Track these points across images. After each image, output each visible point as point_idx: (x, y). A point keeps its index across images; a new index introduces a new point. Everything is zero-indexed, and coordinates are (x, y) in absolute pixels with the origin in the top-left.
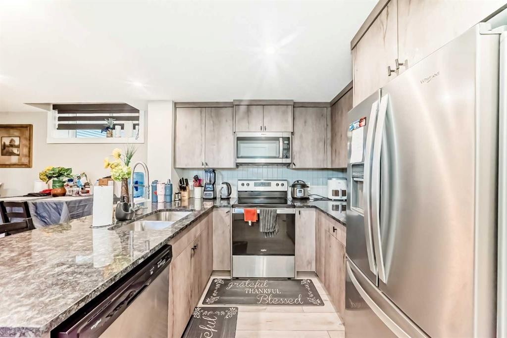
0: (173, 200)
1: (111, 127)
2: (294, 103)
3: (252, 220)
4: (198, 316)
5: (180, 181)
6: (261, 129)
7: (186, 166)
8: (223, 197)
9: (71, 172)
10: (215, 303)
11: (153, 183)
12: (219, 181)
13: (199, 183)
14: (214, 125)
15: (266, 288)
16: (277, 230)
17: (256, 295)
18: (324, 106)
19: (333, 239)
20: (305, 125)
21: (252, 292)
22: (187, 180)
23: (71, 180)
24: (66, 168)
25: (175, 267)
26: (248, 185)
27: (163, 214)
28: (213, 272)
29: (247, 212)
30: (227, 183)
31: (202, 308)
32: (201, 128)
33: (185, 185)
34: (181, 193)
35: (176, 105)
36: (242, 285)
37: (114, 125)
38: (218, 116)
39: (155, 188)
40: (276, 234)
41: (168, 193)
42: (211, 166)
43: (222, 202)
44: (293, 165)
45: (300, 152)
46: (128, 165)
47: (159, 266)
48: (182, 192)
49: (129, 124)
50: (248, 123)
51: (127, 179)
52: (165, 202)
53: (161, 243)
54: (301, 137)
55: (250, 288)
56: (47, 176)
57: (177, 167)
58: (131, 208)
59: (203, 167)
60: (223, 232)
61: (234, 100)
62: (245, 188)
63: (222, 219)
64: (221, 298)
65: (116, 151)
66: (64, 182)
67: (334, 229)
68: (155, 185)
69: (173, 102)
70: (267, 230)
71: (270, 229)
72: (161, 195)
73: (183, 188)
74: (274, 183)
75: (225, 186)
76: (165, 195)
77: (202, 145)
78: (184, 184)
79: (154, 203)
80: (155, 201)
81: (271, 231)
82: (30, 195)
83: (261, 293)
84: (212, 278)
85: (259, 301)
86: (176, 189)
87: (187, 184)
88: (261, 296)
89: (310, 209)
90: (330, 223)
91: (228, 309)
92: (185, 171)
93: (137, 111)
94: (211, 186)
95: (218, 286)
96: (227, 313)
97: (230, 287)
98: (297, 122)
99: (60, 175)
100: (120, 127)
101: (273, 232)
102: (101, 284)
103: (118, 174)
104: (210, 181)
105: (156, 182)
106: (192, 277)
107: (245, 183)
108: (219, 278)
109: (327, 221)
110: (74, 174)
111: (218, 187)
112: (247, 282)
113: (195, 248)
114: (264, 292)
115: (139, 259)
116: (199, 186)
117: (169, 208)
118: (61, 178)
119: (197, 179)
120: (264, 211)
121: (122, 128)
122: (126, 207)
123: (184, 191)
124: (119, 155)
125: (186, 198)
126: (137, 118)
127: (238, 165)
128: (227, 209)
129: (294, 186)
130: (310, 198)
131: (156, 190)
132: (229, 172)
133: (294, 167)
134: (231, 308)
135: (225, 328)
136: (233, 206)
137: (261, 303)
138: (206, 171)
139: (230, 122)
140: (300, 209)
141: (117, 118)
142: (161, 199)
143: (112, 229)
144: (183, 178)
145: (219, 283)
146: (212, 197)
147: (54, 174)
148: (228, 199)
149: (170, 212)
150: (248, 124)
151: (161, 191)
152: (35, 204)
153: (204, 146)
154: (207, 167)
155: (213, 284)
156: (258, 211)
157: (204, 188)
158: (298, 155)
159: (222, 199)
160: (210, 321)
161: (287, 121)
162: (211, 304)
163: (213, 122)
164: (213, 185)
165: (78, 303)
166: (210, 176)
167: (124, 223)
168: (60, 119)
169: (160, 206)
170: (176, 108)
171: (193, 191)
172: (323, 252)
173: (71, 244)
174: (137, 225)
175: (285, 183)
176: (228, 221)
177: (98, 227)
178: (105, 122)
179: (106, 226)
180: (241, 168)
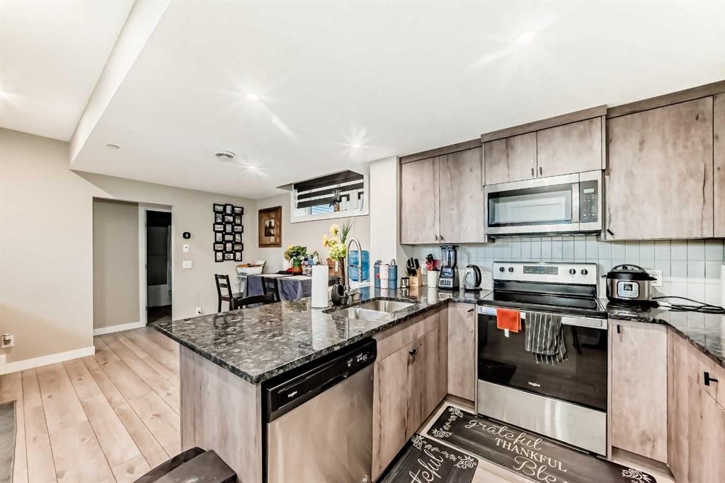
0: (398, 286)
1: (338, 199)
2: (609, 110)
3: (511, 328)
4: (418, 446)
5: (409, 262)
6: (533, 174)
7: (415, 241)
8: (468, 288)
9: (306, 251)
10: (444, 439)
11: (376, 264)
12: (462, 263)
13: (434, 265)
14: (452, 178)
15: (535, 451)
16: (562, 355)
17: (514, 454)
18: (708, 93)
19: (708, 401)
20: (641, 150)
21: (506, 447)
22: (417, 261)
23: (306, 259)
24: (302, 246)
25: (383, 369)
26: (511, 270)
27: (382, 303)
28: (447, 397)
29: (503, 314)
30: (474, 267)
31: (426, 439)
32: (434, 187)
33: (415, 268)
34: (409, 278)
35: (401, 160)
36: (492, 429)
37: (341, 197)
38: (457, 164)
39: (377, 270)
40: (560, 361)
41: (393, 277)
42: (448, 241)
43: (467, 295)
44: (608, 234)
45: (626, 208)
46: (344, 243)
47: (358, 360)
48: (411, 277)
49: (353, 194)
50: (508, 167)
51: (343, 258)
52: (389, 289)
53: (362, 335)
54: (630, 175)
55: (504, 439)
56: (289, 254)
57: (403, 243)
58: (346, 291)
59: (438, 242)
60: (464, 341)
61: (482, 135)
62: (506, 276)
63: (461, 320)
64: (455, 436)
65: (333, 227)
66: (301, 261)
67: (707, 379)
68: (378, 266)
69: (397, 157)
70: (539, 350)
71: (545, 349)
72: (385, 279)
73: (412, 272)
74: (564, 269)
75: (472, 270)
76: (389, 280)
77: (435, 212)
78: (413, 266)
79: (377, 289)
80: (378, 287)
81: (548, 353)
82: (280, 273)
83: (524, 455)
84: (446, 404)
85: (518, 466)
86: (402, 272)
87: (418, 266)
88: (524, 460)
89: (650, 325)
90: (701, 363)
91: (463, 455)
92: (415, 248)
93: (361, 177)
94: (450, 270)
95: (453, 418)
96: (459, 460)
97: (472, 425)
98: (617, 147)
99: (298, 254)
100: (346, 198)
101: (554, 356)
102: (297, 359)
103: (334, 253)
104: (449, 262)
105: (378, 263)
106: (410, 390)
107: (507, 266)
108: (457, 408)
109: (694, 358)
110: (309, 252)
111: (462, 273)
112: (502, 429)
113: (413, 353)
114: (530, 455)
115: (335, 345)
116: (434, 270)
117: (392, 296)
118: (299, 257)
119: (430, 259)
120: (533, 316)
121: (348, 200)
122: (341, 290)
123: (414, 275)
124: (336, 232)
125: (416, 285)
126: (361, 186)
127: (492, 238)
128: (470, 306)
129: (612, 275)
130: (661, 303)
131: (379, 272)
132: (480, 249)
133: (609, 237)
134: (468, 456)
135: (453, 478)
136: (481, 303)
137: (521, 471)
138: (443, 247)
139: (477, 172)
140: (621, 323)
141: (344, 189)
142: (384, 284)
143: (326, 312)
144: (412, 259)
145: (455, 415)
146: (451, 286)
147: (294, 253)
148: (476, 291)
149: (390, 302)
150: (507, 170)
151: (384, 274)
152: (281, 281)
153: (438, 212)
154: (442, 242)
155: (447, 413)
156: (523, 315)
157: (439, 273)
158: (621, 214)
159: (467, 291)
160: (433, 460)
161: (590, 149)
162: (438, 438)
163: (451, 174)
164: (453, 268)
165: (278, 369)
166: (449, 254)
167: (338, 308)
168: (300, 197)
169: (384, 294)
170: (401, 165)
171: (426, 276)
172: (685, 424)
173: (291, 320)
174: (351, 312)
175: (592, 270)
176: (472, 324)
177: (316, 308)
178: (332, 195)
179: (321, 308)
180: (498, 242)
